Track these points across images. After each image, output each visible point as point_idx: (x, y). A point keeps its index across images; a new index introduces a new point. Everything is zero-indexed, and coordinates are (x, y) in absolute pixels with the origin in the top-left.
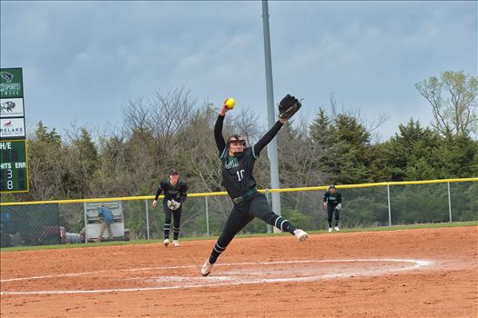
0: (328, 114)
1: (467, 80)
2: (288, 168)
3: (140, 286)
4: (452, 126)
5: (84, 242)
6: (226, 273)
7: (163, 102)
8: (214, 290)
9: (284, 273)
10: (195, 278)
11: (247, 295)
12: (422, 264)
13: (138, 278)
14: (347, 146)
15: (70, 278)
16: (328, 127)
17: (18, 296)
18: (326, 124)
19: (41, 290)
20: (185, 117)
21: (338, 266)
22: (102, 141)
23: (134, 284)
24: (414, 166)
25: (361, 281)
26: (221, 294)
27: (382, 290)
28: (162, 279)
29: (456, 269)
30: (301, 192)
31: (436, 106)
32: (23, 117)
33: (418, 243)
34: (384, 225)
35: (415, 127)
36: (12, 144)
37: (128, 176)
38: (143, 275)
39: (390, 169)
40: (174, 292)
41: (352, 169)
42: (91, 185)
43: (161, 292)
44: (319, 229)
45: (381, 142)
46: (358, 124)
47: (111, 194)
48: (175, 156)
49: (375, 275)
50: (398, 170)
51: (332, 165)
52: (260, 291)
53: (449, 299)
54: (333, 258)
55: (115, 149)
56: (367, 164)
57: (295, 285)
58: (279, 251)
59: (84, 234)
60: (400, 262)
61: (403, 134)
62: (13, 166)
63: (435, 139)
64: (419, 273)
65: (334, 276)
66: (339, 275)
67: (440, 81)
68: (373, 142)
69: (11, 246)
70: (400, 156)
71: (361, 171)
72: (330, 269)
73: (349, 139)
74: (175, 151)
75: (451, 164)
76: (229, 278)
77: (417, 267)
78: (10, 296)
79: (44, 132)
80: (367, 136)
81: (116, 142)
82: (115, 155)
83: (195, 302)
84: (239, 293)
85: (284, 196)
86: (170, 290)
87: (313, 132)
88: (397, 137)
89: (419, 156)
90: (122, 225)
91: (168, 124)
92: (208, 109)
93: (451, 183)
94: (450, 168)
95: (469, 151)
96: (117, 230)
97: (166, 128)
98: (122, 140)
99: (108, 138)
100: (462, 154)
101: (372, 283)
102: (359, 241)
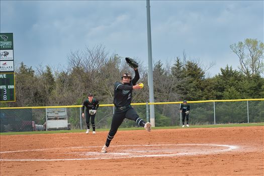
0: (181, 61)
1: (259, 44)
2: (159, 91)
3: (76, 157)
4: (250, 69)
5: (45, 130)
6: (124, 151)
7: (90, 52)
8: (117, 161)
9: (156, 151)
11: (136, 164)
12: (233, 148)
13: (75, 153)
14: (191, 79)
15: (38, 152)
16: (182, 68)
17: (9, 162)
18: (180, 67)
19: (22, 159)
20: (102, 61)
21: (186, 148)
22: (56, 74)
23: (74, 156)
24: (227, 91)
25: (199, 157)
26: (121, 163)
27: (210, 163)
28: (90, 153)
30: (166, 105)
31: (242, 58)
32: (13, 60)
33: (230, 135)
34: (211, 124)
35: (229, 69)
36: (7, 75)
37: (71, 94)
38: (78, 151)
39: (215, 92)
40: (95, 161)
41: (194, 92)
42: (50, 99)
43: (88, 161)
44: (175, 125)
45: (211, 77)
46: (199, 67)
47: (61, 104)
48: (97, 83)
49: (206, 153)
50: (220, 93)
51: (183, 90)
52: (143, 162)
53: (247, 169)
54: (183, 143)
55: (63, 78)
56: (202, 90)
57: (163, 159)
58: (154, 138)
59: (45, 126)
60: (219, 147)
61: (223, 73)
62: (7, 87)
63: (241, 76)
64: (231, 153)
65: (184, 154)
66: (187, 154)
67: (244, 44)
68: (206, 77)
69: (5, 132)
70: (220, 85)
71: (199, 93)
72: (182, 150)
73: (193, 76)
74: (96, 80)
75: (249, 91)
76: (125, 154)
77: (230, 149)
78: (5, 162)
79: (25, 68)
80: (203, 73)
81: (64, 74)
82: (64, 82)
84: (132, 163)
85: (156, 107)
86: (93, 160)
87: (173, 71)
88: (219, 75)
89: (231, 86)
90: (67, 121)
91: (93, 65)
92: (115, 57)
93: (249, 101)
94: (248, 93)
95: (259, 83)
96: (64, 123)
97: (92, 68)
98: (67, 73)
99: (60, 73)
100: (255, 85)
101: (205, 159)
102: (198, 133)
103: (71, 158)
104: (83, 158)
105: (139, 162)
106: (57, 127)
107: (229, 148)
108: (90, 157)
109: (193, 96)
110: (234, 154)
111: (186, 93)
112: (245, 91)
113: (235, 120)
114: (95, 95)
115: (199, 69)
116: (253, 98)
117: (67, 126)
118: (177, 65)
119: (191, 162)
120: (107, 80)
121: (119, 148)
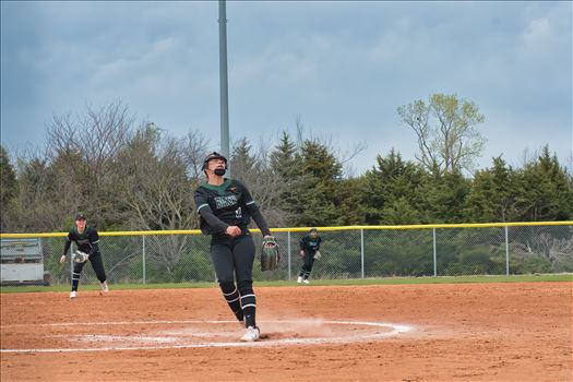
0: (293, 139)
1: (460, 106)
3: (62, 345)
4: (440, 160)
6: (166, 333)
7: (95, 119)
8: (150, 354)
10: (129, 338)
11: (191, 363)
12: (401, 330)
13: (59, 336)
14: (312, 180)
16: (293, 155)
18: (290, 152)
20: (121, 137)
22: (20, 164)
23: (55, 343)
24: (392, 207)
25: (328, 349)
26: (160, 360)
27: (353, 362)
28: (89, 338)
29: (442, 337)
31: (422, 136)
33: (396, 302)
34: (355, 277)
35: (396, 159)
37: (51, 208)
38: (66, 332)
39: (364, 209)
40: (103, 355)
41: (319, 207)
42: (6, 217)
43: (87, 355)
44: (277, 279)
45: (355, 176)
46: (329, 153)
47: (29, 229)
48: (108, 184)
49: (344, 342)
50: (374, 211)
51: (294, 202)
52: (206, 358)
53: (433, 376)
55: (36, 174)
56: (337, 203)
57: (248, 352)
60: (371, 327)
61: (381, 168)
63: (419, 174)
64: (397, 341)
67: (427, 104)
68: (345, 176)
70: (377, 193)
71: (331, 209)
73: (317, 172)
75: (437, 206)
76: (168, 340)
77: (394, 333)
80: (339, 166)
81: (38, 165)
82: (36, 181)
83: (130, 370)
84: (183, 359)
86: (98, 352)
87: (274, 162)
88: (375, 172)
89: (398, 195)
90: (41, 266)
91: (101, 146)
92: (149, 129)
93: (437, 229)
94: (435, 210)
95: (460, 190)
96: (35, 271)
97: (98, 152)
98: (44, 163)
99: (28, 161)
100: (451, 194)
101: (340, 353)
102: (325, 297)
103: (49, 347)
104: (75, 347)
105: (196, 359)
106: (21, 280)
107: (393, 329)
108: (91, 345)
109: (317, 214)
110: (402, 343)
111: (301, 210)
112: (428, 207)
113: (406, 270)
114: (104, 211)
115: (331, 156)
116: (447, 223)
117: (42, 278)
118: (284, 149)
119: (309, 359)
120: (130, 178)
121: (154, 327)
